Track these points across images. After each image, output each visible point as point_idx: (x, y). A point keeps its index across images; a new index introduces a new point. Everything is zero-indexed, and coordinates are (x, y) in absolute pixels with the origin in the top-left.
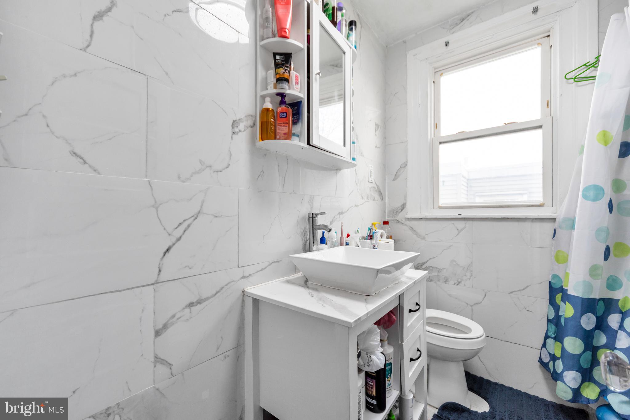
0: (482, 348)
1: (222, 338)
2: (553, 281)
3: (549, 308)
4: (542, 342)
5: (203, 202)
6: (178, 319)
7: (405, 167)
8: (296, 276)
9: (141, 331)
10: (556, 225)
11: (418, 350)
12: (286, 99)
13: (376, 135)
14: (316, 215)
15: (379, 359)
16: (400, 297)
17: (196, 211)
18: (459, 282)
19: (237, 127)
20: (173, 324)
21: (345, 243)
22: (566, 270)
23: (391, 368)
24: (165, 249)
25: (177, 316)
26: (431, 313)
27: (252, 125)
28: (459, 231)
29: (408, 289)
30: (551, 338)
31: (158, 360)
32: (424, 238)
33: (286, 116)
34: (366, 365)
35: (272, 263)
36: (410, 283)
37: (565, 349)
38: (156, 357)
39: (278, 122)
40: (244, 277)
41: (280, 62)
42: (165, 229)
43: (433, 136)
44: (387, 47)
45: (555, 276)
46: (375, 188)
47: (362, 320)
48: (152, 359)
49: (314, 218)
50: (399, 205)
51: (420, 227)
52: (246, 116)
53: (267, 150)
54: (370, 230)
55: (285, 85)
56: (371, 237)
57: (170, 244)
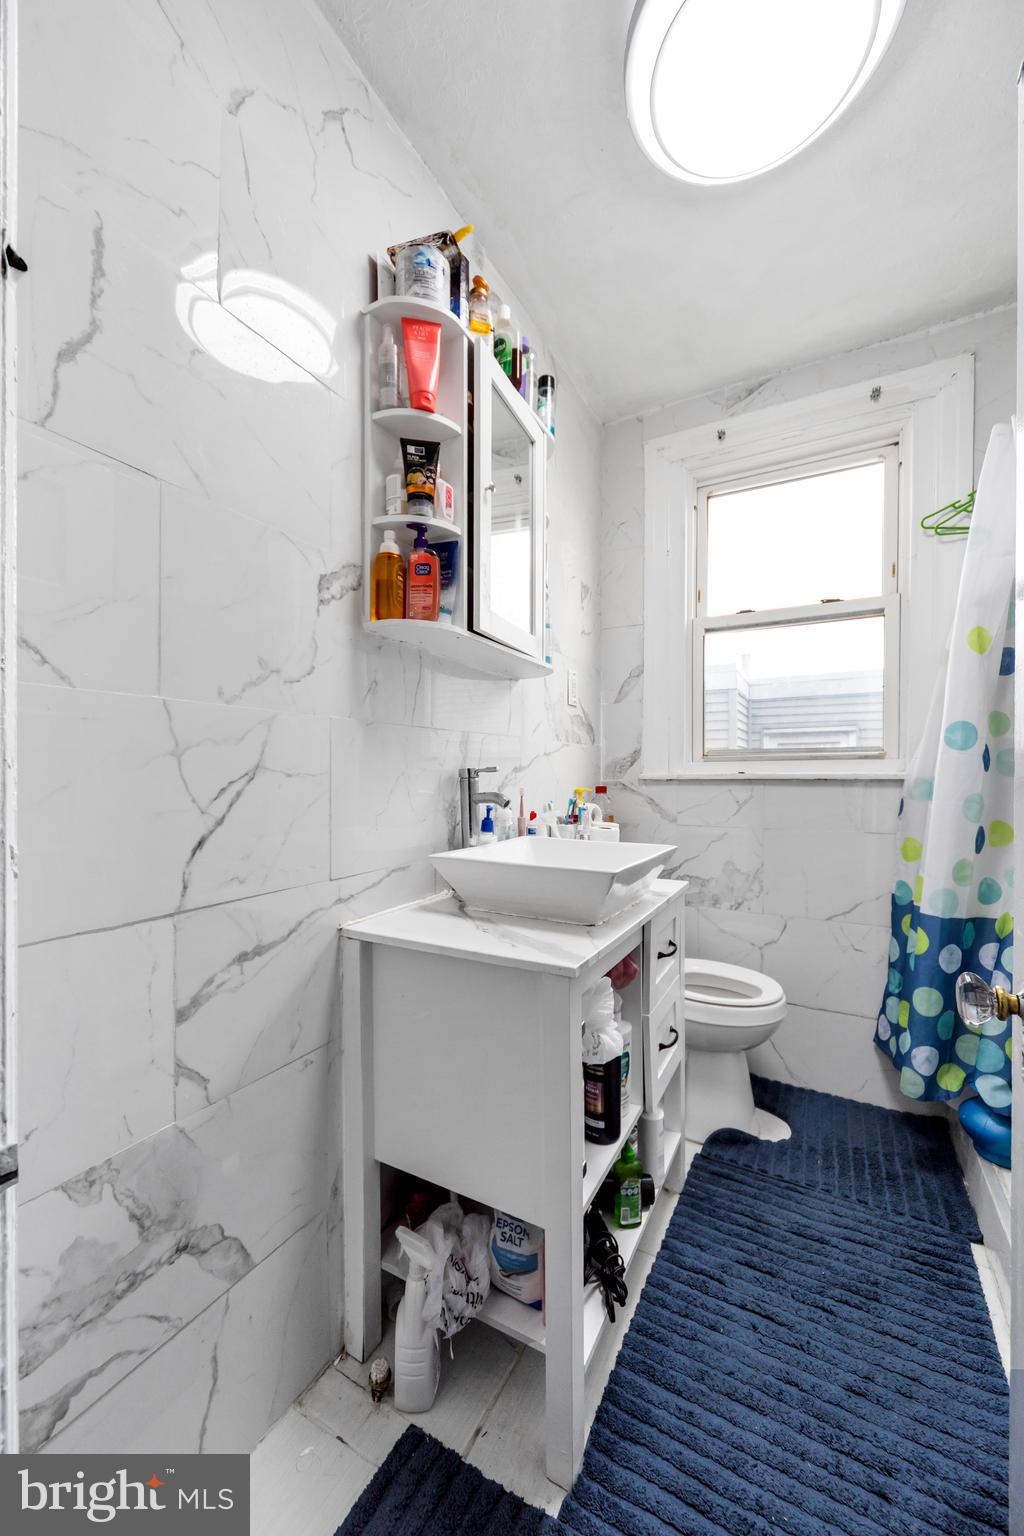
0: (779, 1023)
1: (300, 1025)
2: (898, 894)
3: (891, 942)
4: (879, 1006)
5: (265, 744)
6: (219, 986)
7: (638, 676)
8: (437, 899)
9: (150, 1011)
10: (904, 792)
11: (672, 1030)
12: (427, 536)
13: (583, 608)
14: (477, 772)
15: (614, 1040)
16: (644, 929)
17: (252, 763)
18: (740, 904)
19: (328, 589)
20: (209, 997)
21: (526, 832)
22: (918, 872)
23: (628, 1063)
24: (194, 843)
25: (218, 980)
26: (693, 965)
27: (355, 584)
28: (740, 805)
29: (658, 913)
30: (894, 995)
31: (182, 1071)
32: (674, 820)
33: (429, 572)
34: (590, 1053)
35: (393, 871)
36: (661, 901)
37: (915, 1010)
38: (178, 1065)
39: (412, 584)
40: (340, 901)
41: (417, 459)
42: (194, 801)
43: (693, 616)
44: (604, 424)
45: (902, 885)
46: (581, 718)
47: (590, 965)
48: (171, 1069)
49: (472, 780)
50: (625, 752)
51: (667, 796)
52: (344, 567)
53: (383, 638)
54: (574, 804)
55: (427, 508)
56: (575, 818)
57: (203, 831)
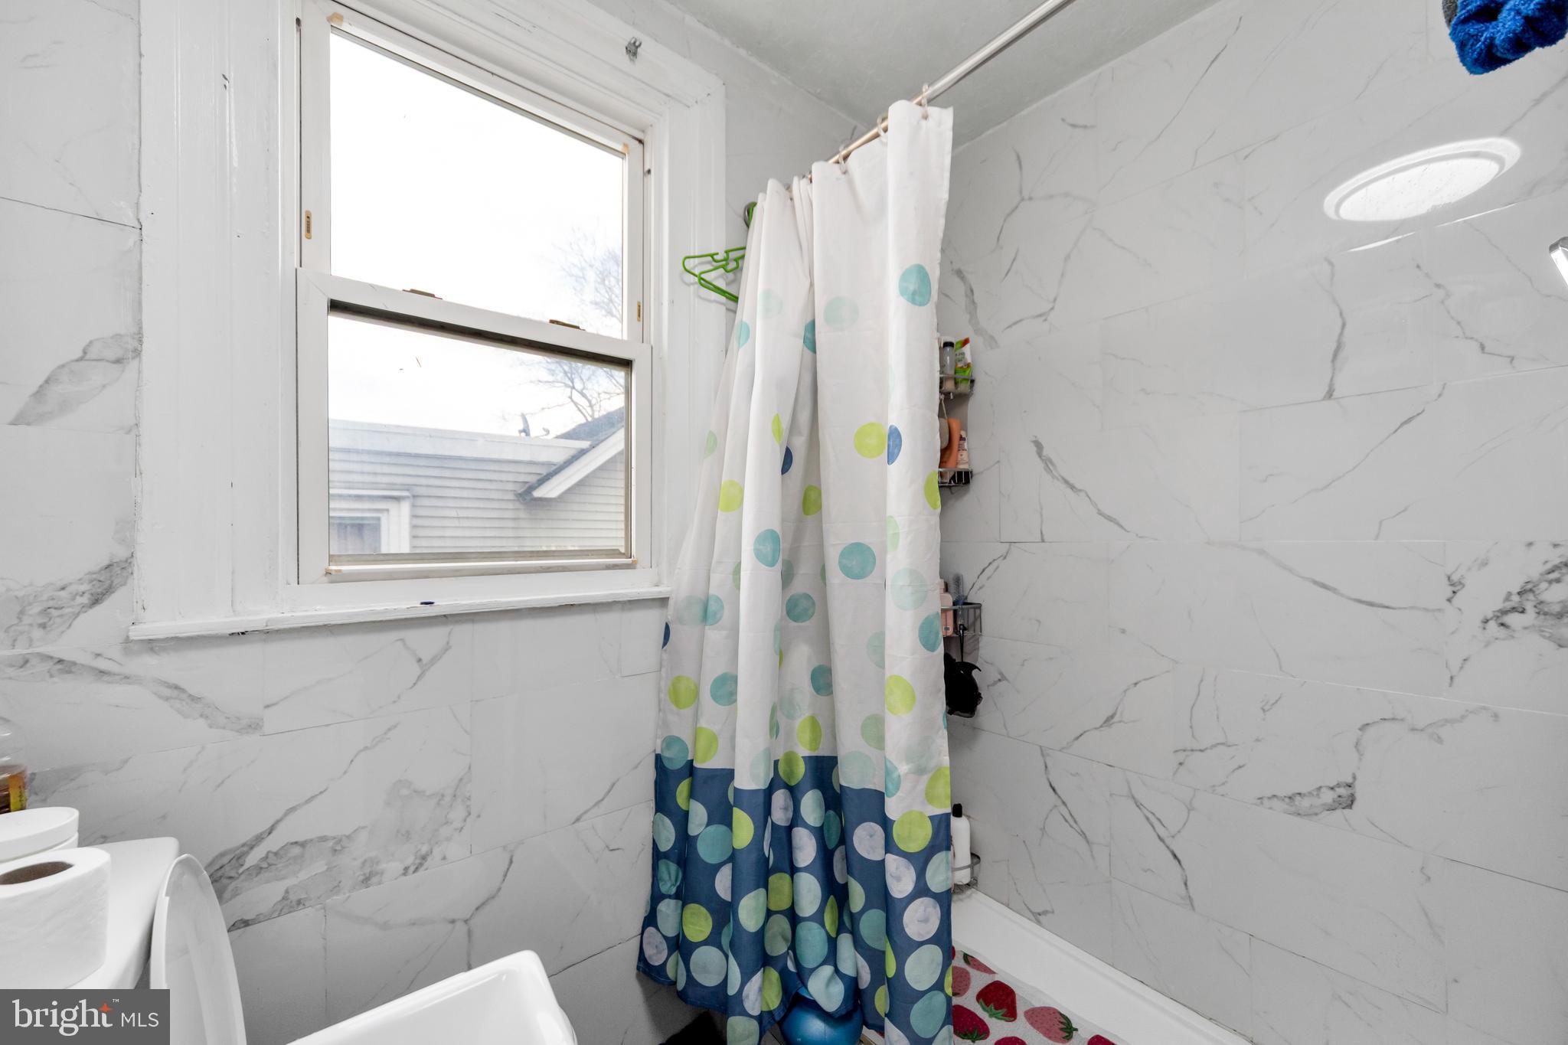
2: (667, 754)
4: (643, 916)
7: (119, 362)
10: (670, 613)
18: (424, 858)
22: (692, 717)
28: (425, 666)
30: (670, 897)
32: (254, 726)
45: (671, 741)
